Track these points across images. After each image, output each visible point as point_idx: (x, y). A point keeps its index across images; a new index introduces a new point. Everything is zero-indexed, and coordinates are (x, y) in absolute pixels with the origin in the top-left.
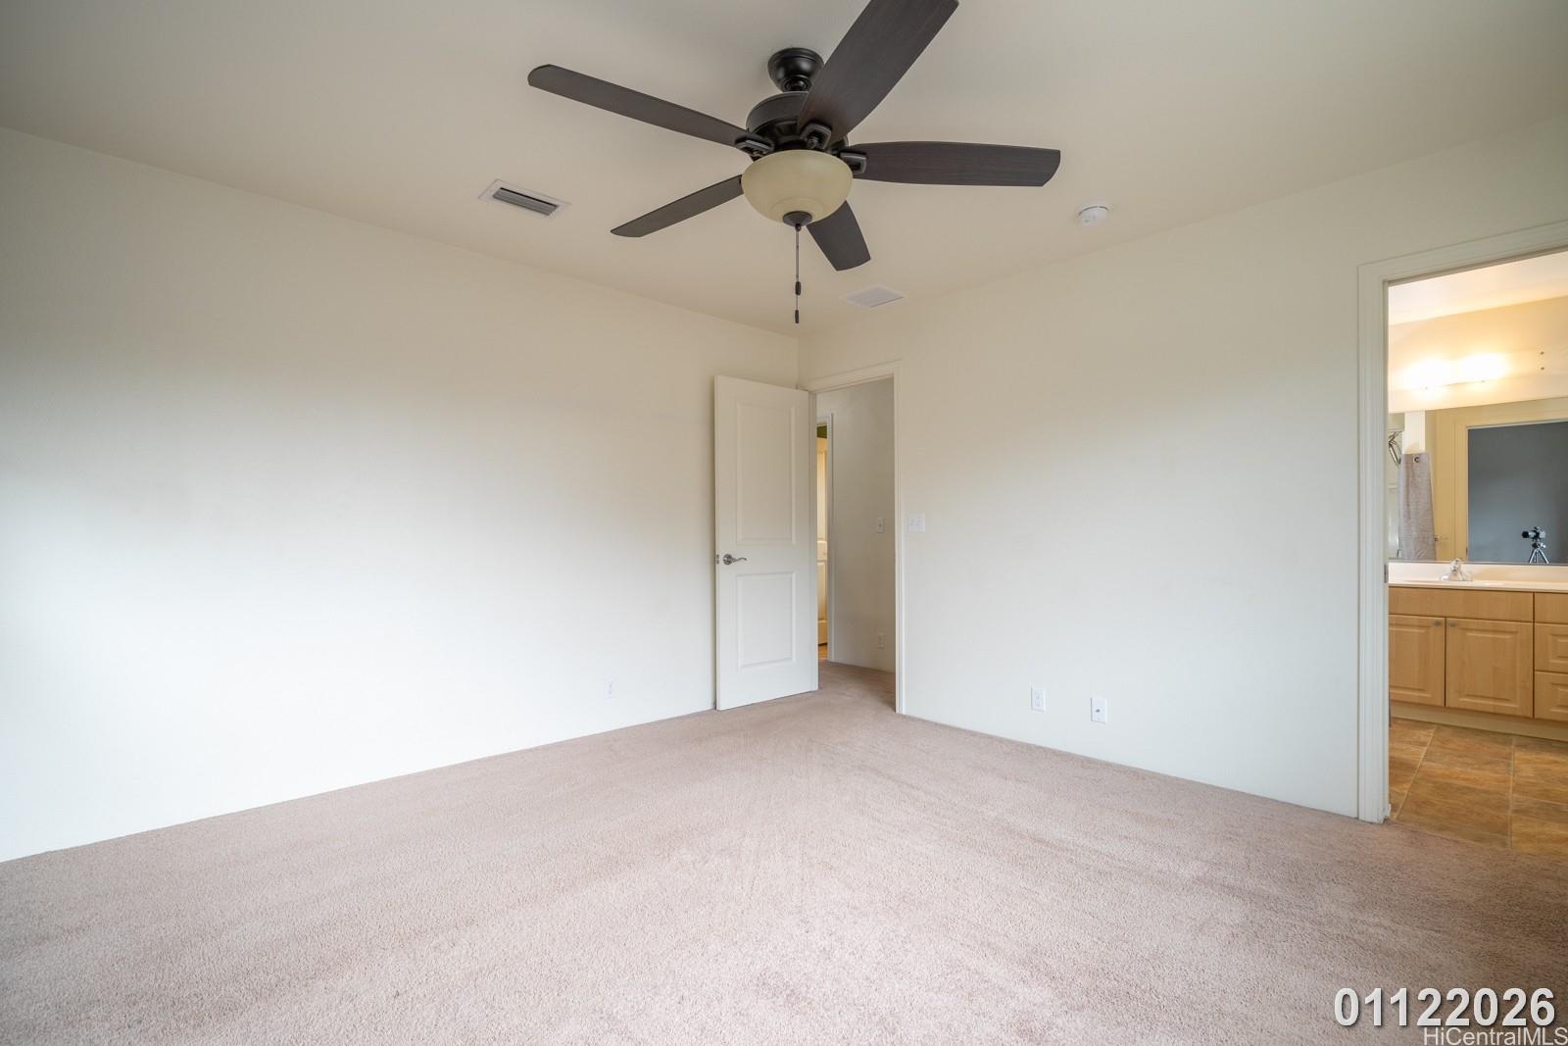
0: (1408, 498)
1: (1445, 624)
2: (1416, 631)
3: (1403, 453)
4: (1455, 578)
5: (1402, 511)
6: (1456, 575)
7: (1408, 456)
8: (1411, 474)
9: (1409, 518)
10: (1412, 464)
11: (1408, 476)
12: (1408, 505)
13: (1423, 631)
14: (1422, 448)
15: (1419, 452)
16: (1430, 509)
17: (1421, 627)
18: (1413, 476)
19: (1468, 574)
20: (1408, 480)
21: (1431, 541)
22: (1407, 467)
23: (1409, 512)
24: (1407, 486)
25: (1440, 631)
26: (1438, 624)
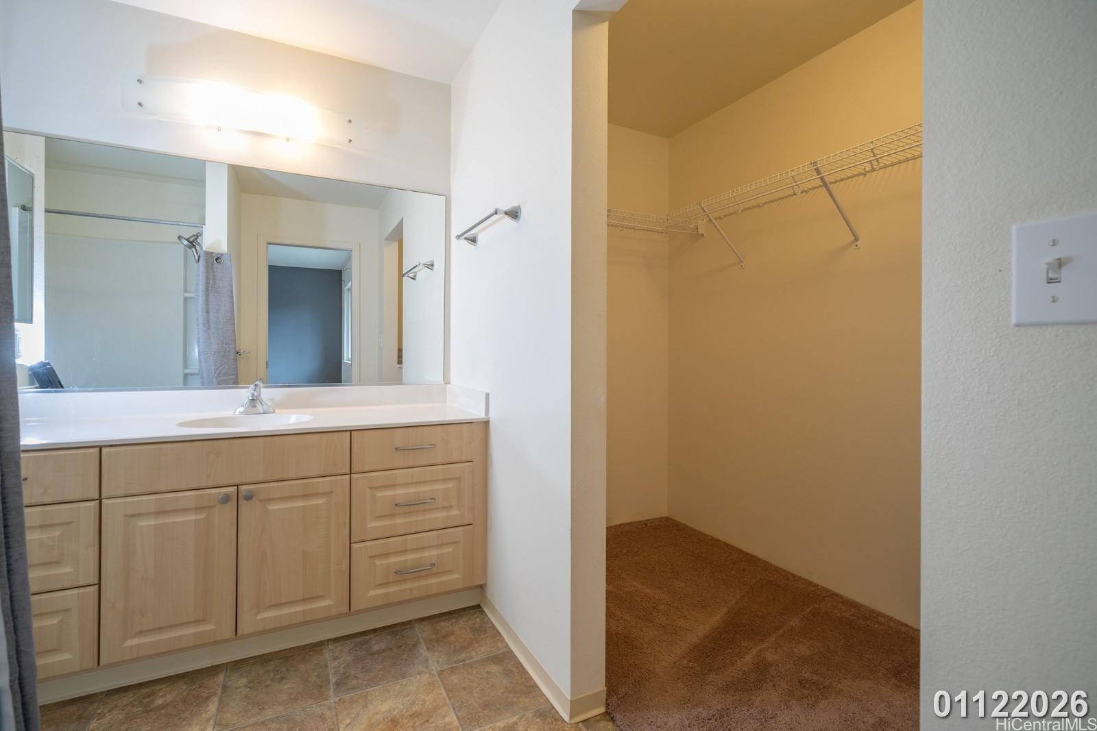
0: (207, 304)
1: (239, 498)
2: (192, 517)
3: (204, 249)
4: (254, 410)
5: (201, 319)
6: (255, 406)
7: (208, 254)
8: (211, 277)
9: (209, 328)
10: (213, 264)
11: (208, 278)
12: (208, 312)
13: (202, 516)
14: (223, 248)
15: (222, 252)
16: (231, 320)
17: (198, 509)
18: (214, 278)
19: (269, 403)
20: (207, 283)
21: (232, 356)
22: (207, 267)
23: (208, 320)
24: (207, 290)
25: (230, 509)
26: (226, 499)
